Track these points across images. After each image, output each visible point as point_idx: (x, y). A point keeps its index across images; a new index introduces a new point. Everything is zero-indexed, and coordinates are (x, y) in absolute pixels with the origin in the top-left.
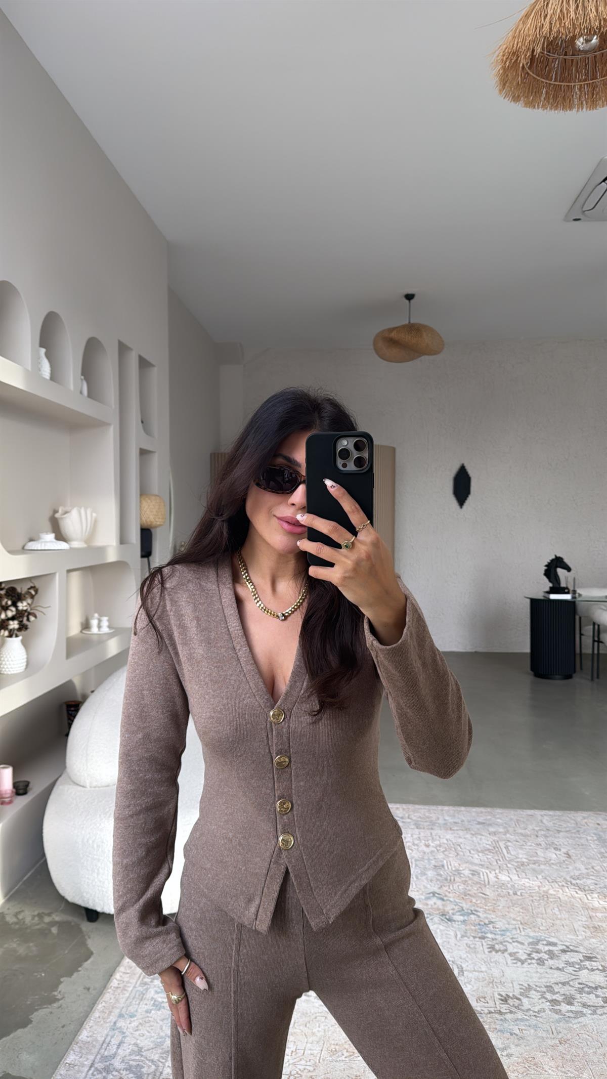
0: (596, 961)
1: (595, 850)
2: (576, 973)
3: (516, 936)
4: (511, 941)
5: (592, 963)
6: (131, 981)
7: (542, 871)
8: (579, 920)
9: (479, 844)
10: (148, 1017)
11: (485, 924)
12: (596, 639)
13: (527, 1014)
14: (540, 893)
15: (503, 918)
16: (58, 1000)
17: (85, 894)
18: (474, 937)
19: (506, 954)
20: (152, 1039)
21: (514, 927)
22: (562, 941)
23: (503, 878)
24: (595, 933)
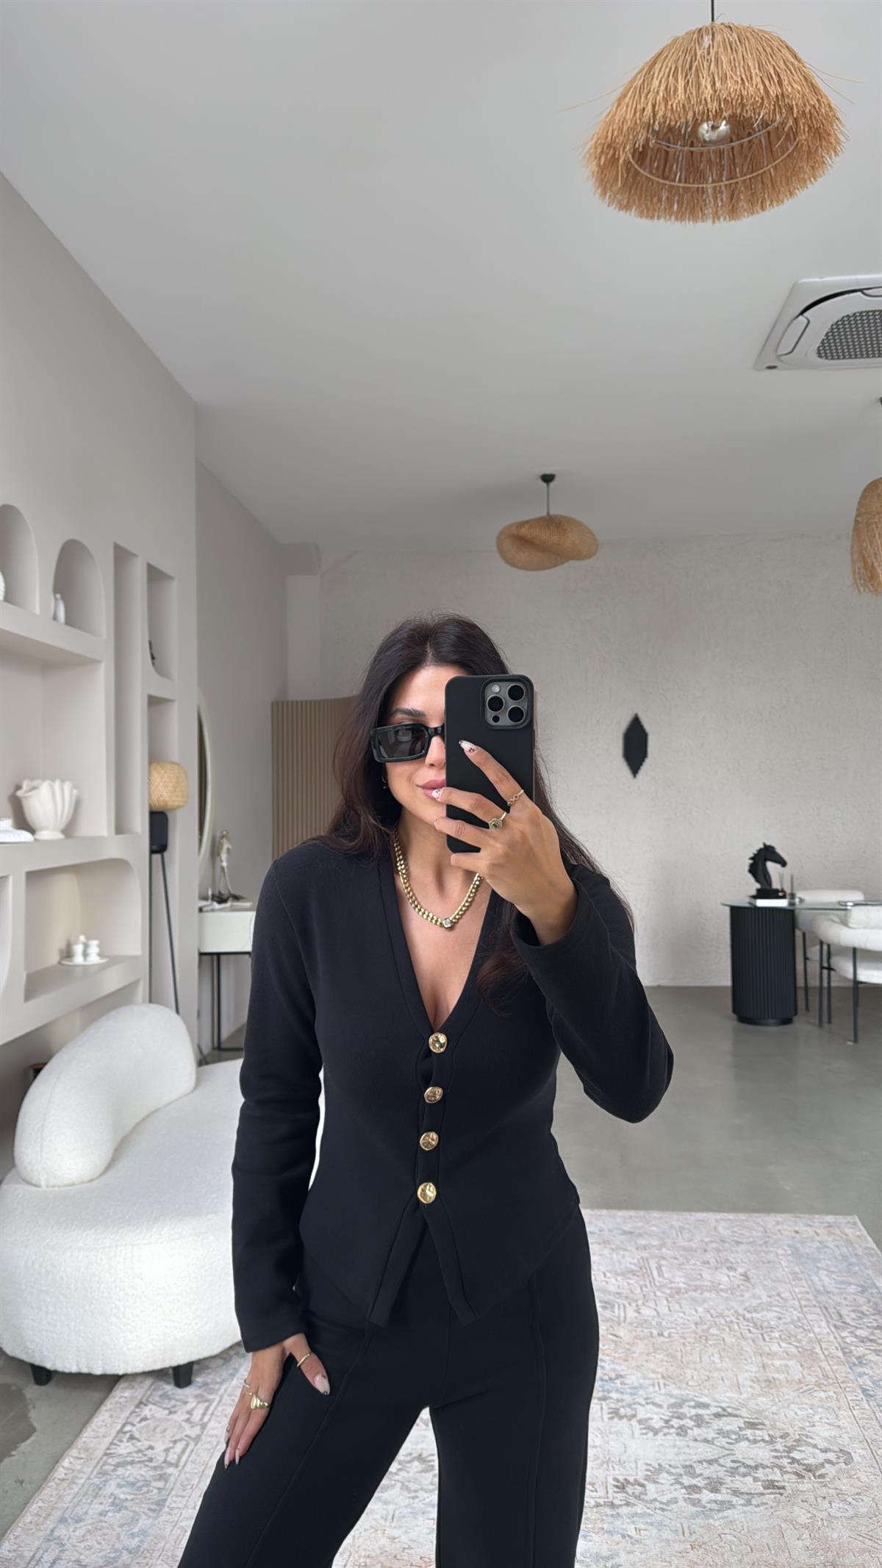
0: (762, 1429)
1: (786, 1269)
2: (731, 1447)
3: (652, 1396)
4: (644, 1402)
5: (756, 1431)
6: (85, 1470)
7: (704, 1301)
8: (747, 1371)
9: (620, 1262)
10: (101, 1521)
11: (610, 1379)
12: (825, 965)
13: (652, 1505)
14: (697, 1333)
15: (637, 1370)
17: (28, 1343)
19: (634, 1422)
21: (651, 1382)
22: (717, 1402)
23: (647, 1312)
24: (766, 1390)
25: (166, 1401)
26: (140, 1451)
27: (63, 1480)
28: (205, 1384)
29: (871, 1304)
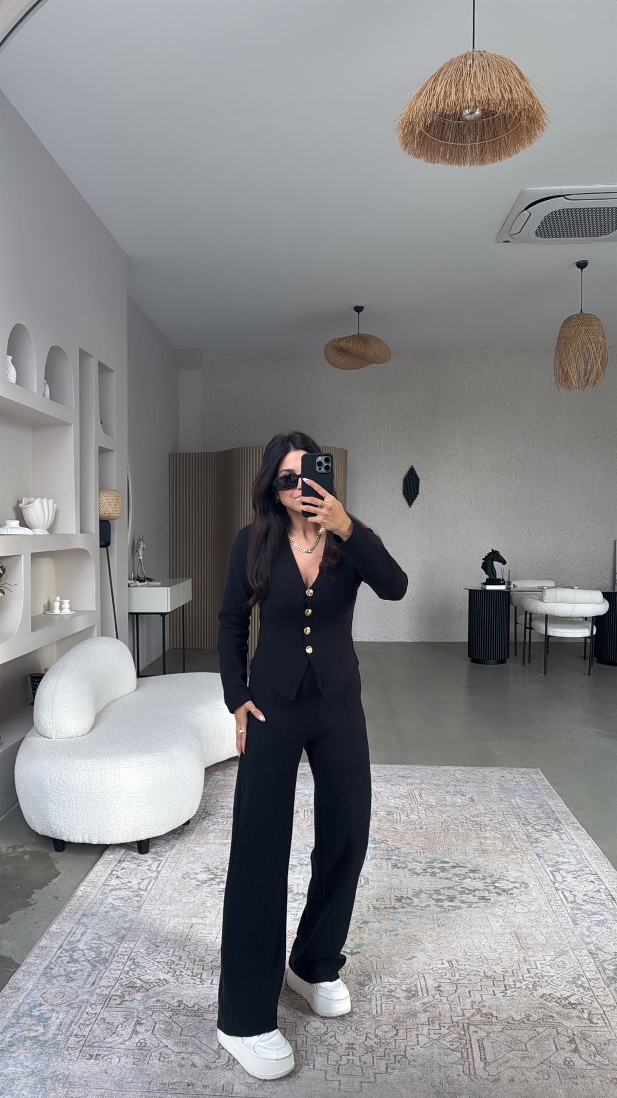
0: (479, 873)
2: (461, 881)
3: (416, 858)
4: (411, 861)
5: (475, 874)
6: (93, 892)
7: (447, 811)
8: (471, 846)
9: (397, 791)
10: (106, 915)
11: (392, 849)
12: (528, 626)
13: (415, 908)
15: (407, 845)
16: (31, 905)
18: (381, 859)
19: (406, 870)
20: (110, 930)
21: (415, 851)
22: (454, 860)
23: (413, 817)
24: (482, 854)
25: (135, 860)
26: (123, 883)
27: (81, 896)
28: (156, 852)
29: (545, 813)
